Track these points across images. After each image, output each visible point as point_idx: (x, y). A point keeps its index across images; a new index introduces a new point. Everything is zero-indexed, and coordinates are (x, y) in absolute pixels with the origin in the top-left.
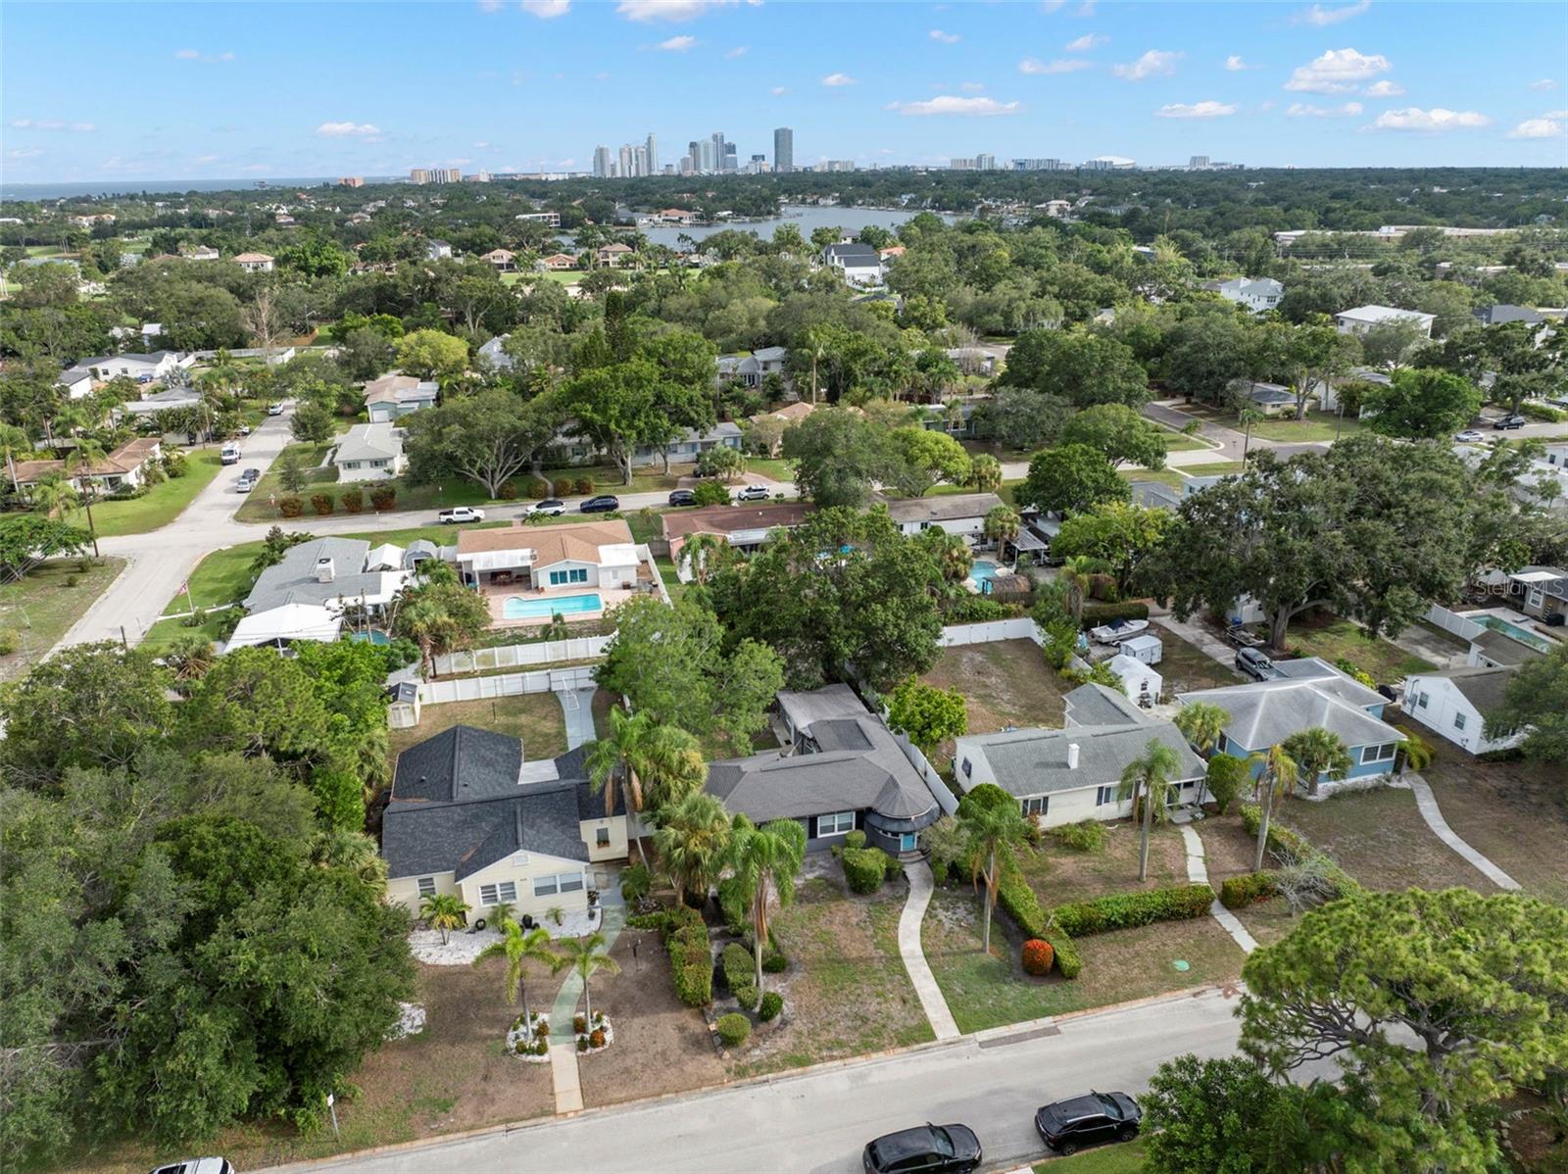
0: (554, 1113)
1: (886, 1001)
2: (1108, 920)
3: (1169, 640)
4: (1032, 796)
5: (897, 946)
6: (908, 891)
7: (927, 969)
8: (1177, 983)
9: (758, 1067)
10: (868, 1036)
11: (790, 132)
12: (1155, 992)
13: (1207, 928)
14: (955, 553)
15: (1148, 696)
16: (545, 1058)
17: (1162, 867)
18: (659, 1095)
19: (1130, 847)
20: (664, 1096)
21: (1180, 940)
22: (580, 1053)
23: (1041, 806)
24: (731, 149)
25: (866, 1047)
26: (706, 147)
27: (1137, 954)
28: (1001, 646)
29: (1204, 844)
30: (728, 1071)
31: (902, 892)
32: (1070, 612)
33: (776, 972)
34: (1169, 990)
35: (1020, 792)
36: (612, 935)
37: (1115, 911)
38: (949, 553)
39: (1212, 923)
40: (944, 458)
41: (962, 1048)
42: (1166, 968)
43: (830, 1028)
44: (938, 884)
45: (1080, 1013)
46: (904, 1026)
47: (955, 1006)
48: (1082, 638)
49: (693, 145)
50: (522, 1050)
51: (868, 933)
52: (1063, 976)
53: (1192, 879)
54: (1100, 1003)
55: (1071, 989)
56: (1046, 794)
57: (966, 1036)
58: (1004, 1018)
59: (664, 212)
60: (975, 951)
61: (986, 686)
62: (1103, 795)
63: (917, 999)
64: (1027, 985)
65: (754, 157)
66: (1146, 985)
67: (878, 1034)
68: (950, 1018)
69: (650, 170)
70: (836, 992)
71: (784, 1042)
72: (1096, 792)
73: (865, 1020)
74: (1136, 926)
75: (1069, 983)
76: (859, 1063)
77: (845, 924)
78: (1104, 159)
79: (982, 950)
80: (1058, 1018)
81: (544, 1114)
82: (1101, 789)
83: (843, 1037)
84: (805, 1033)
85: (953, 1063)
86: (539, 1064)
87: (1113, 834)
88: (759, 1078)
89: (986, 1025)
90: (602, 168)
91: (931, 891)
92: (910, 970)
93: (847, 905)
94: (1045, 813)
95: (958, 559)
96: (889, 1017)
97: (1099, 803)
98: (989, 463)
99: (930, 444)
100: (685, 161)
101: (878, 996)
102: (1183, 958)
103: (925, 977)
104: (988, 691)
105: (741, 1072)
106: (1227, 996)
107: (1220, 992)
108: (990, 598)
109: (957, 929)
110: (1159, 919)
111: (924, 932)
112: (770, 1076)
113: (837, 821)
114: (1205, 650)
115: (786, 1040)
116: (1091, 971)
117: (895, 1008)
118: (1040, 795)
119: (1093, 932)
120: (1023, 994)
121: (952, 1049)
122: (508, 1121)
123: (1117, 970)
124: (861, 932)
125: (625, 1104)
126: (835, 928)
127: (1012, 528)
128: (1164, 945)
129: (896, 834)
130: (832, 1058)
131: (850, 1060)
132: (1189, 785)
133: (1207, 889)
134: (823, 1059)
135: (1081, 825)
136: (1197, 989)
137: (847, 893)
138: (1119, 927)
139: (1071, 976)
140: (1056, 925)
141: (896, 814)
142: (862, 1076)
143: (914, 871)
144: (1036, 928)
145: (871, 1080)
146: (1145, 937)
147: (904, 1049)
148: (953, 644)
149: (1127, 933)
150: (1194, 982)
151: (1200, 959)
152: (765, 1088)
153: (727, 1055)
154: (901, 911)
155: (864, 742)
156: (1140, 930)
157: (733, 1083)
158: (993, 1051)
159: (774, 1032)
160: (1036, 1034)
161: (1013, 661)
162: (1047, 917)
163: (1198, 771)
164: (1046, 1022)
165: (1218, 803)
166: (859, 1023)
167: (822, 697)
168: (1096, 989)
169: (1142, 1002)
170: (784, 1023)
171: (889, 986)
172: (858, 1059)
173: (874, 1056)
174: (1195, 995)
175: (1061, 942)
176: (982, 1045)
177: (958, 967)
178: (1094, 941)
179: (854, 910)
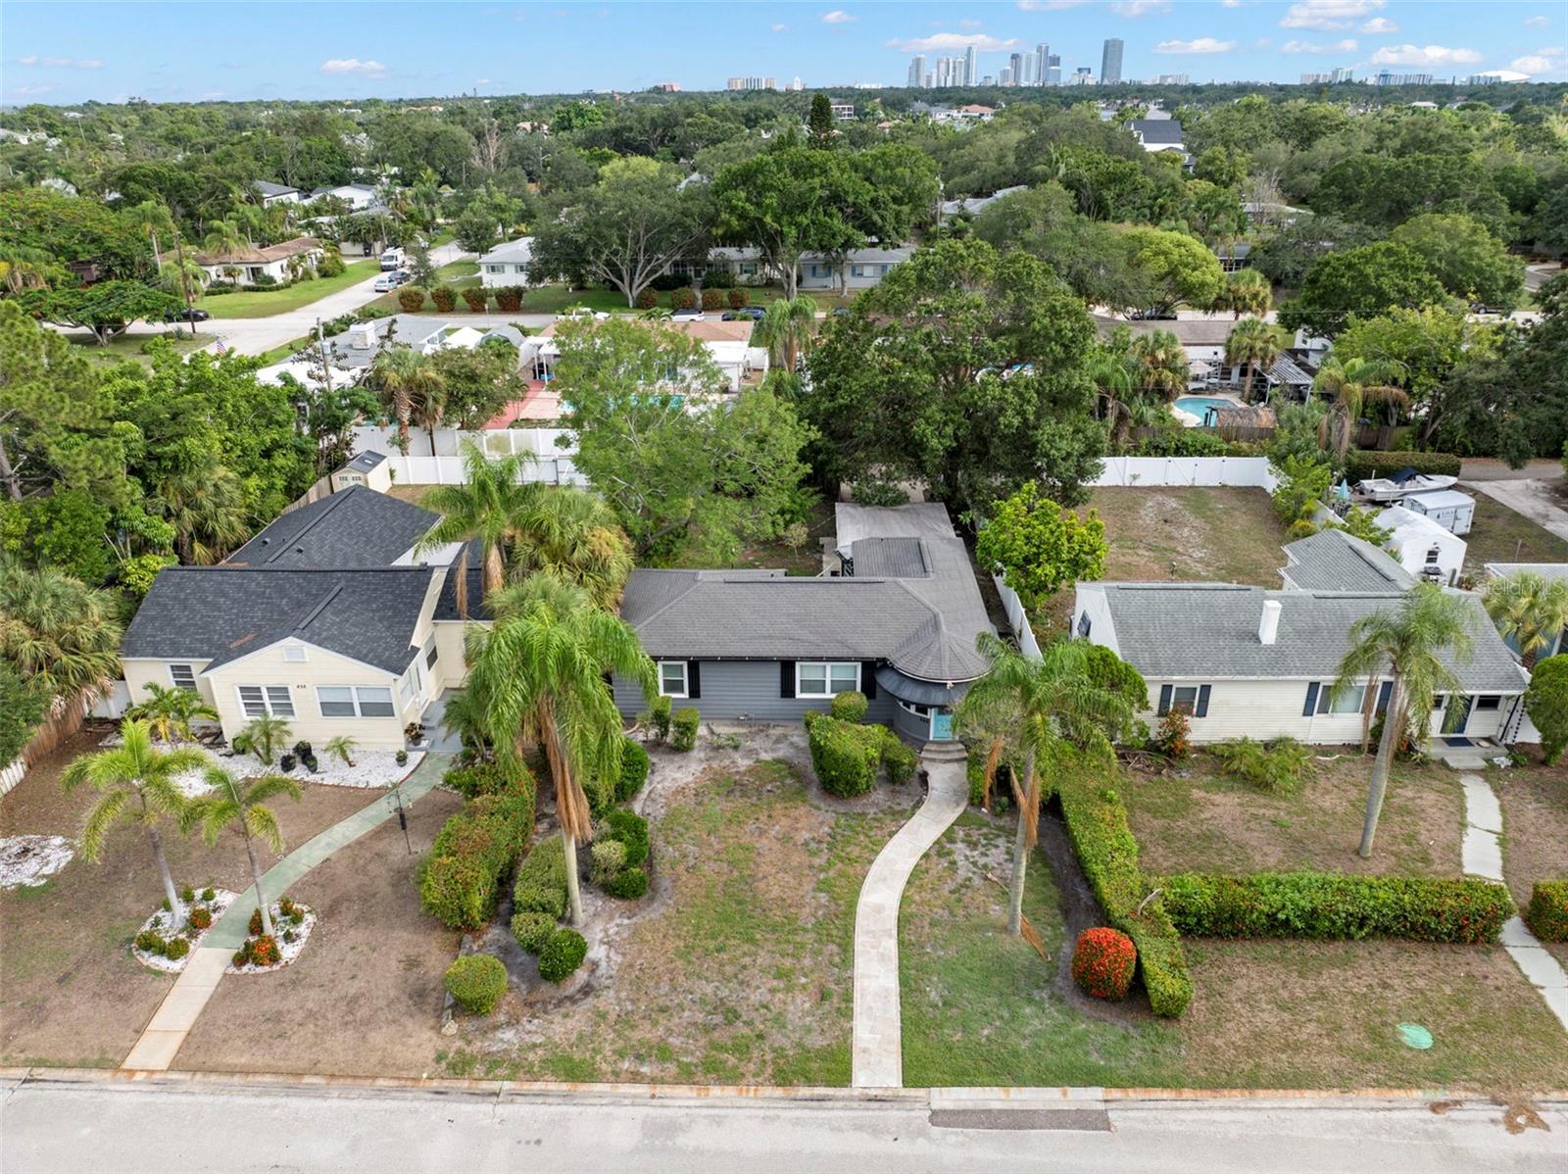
0: (116, 1067)
1: (788, 989)
2: (1272, 917)
3: (1488, 508)
4: (1179, 680)
5: (858, 893)
6: (919, 804)
7: (891, 945)
8: (1402, 1073)
9: (493, 1064)
10: (723, 1049)
11: (1122, 43)
12: (1343, 1082)
13: (1485, 968)
14: (1161, 355)
15: (1437, 572)
16: (175, 966)
17: (1411, 838)
18: (299, 1075)
19: (1354, 794)
20: (307, 1080)
21: (1421, 983)
22: (232, 970)
23: (1198, 701)
24: (1056, 61)
25: (713, 1070)
26: (1029, 58)
27: (1322, 994)
28: (1213, 493)
29: (1503, 810)
30: (439, 1059)
31: (907, 804)
32: (1328, 447)
33: (623, 897)
34: (1378, 1084)
35: (1156, 668)
36: (415, 793)
37: (1290, 902)
38: (1152, 354)
39: (1497, 958)
40: (1186, 265)
41: (893, 1115)
42: (1380, 1036)
43: (662, 1019)
44: (975, 801)
45: (1166, 1094)
46: (800, 1045)
47: (915, 1023)
48: (1344, 491)
49: (1015, 57)
50: (148, 944)
51: (817, 861)
52: (1150, 1008)
53: (1466, 871)
54: (1217, 1081)
55: (1161, 1038)
56: (1206, 679)
57: (913, 1092)
58: (1003, 1070)
59: (965, 108)
60: (994, 927)
61: (1172, 538)
62: (1318, 700)
63: (848, 998)
64: (1072, 1013)
65: (1080, 70)
66: (1328, 1062)
67: (741, 1049)
68: (896, 1048)
69: (967, 77)
70: (707, 952)
71: (562, 1027)
72: (1304, 691)
73: (732, 1016)
74: (1332, 937)
75: (1160, 1026)
76: (682, 1099)
77: (785, 839)
78: (1490, 74)
79: (1006, 929)
80: (1116, 1094)
81: (100, 1065)
82: (1314, 686)
83: (675, 1041)
84: (612, 1017)
85: (861, 1144)
86: (159, 973)
87: (1326, 769)
88: (486, 1085)
89: (961, 1078)
90: (918, 78)
91: (960, 810)
92: (860, 940)
93: (803, 810)
94: (1202, 713)
95: (1165, 364)
96: (779, 1021)
97: (1308, 711)
98: (1253, 280)
99: (1167, 245)
100: (1004, 74)
101: (779, 976)
102: (1421, 1022)
103: (883, 958)
104: (1172, 544)
105: (459, 1067)
106: (1514, 1128)
107: (1498, 1113)
108: (1214, 431)
109: (977, 881)
110: (1384, 932)
111: (916, 877)
112: (507, 1085)
113: (830, 673)
114: (1550, 527)
115: (570, 1023)
116: (1213, 1010)
117: (799, 1006)
118: (1194, 680)
119: (1236, 934)
120: (1058, 1030)
121: (874, 1113)
122: (41, 1063)
123: (1268, 1018)
124: (805, 859)
125: (237, 1079)
126: (764, 843)
127: (1264, 350)
128: (1385, 986)
129: (922, 709)
130: (635, 1078)
131: (666, 1090)
132: (1489, 703)
133: (1497, 892)
134: (617, 1077)
135: (1268, 746)
136: (1441, 1096)
137: (814, 790)
138: (1294, 934)
139: (1170, 1013)
140: (1159, 908)
141: (922, 672)
142: (671, 1129)
143: (943, 776)
144: (1118, 907)
145: (681, 1140)
146: (1345, 963)
147: (779, 1092)
148: (1137, 483)
149: (1311, 949)
150: (1439, 1078)
151: (1461, 1030)
152: (486, 1107)
153: (451, 1027)
154: (891, 835)
155: (918, 566)
156: (1339, 948)
157: (435, 1084)
158: (954, 1136)
159: (560, 1003)
160: (1058, 1119)
161: (1226, 512)
162: (1147, 890)
163: (1513, 679)
164: (1089, 1097)
165: (1543, 746)
166: (718, 1019)
167: (897, 515)
168: (1214, 1049)
169: (1309, 1098)
170: (587, 990)
171: (807, 962)
172: (683, 1090)
173: (716, 1091)
174: (1436, 1107)
175: (1160, 943)
176: (938, 1117)
177: (952, 952)
178: (1236, 953)
179: (815, 819)
